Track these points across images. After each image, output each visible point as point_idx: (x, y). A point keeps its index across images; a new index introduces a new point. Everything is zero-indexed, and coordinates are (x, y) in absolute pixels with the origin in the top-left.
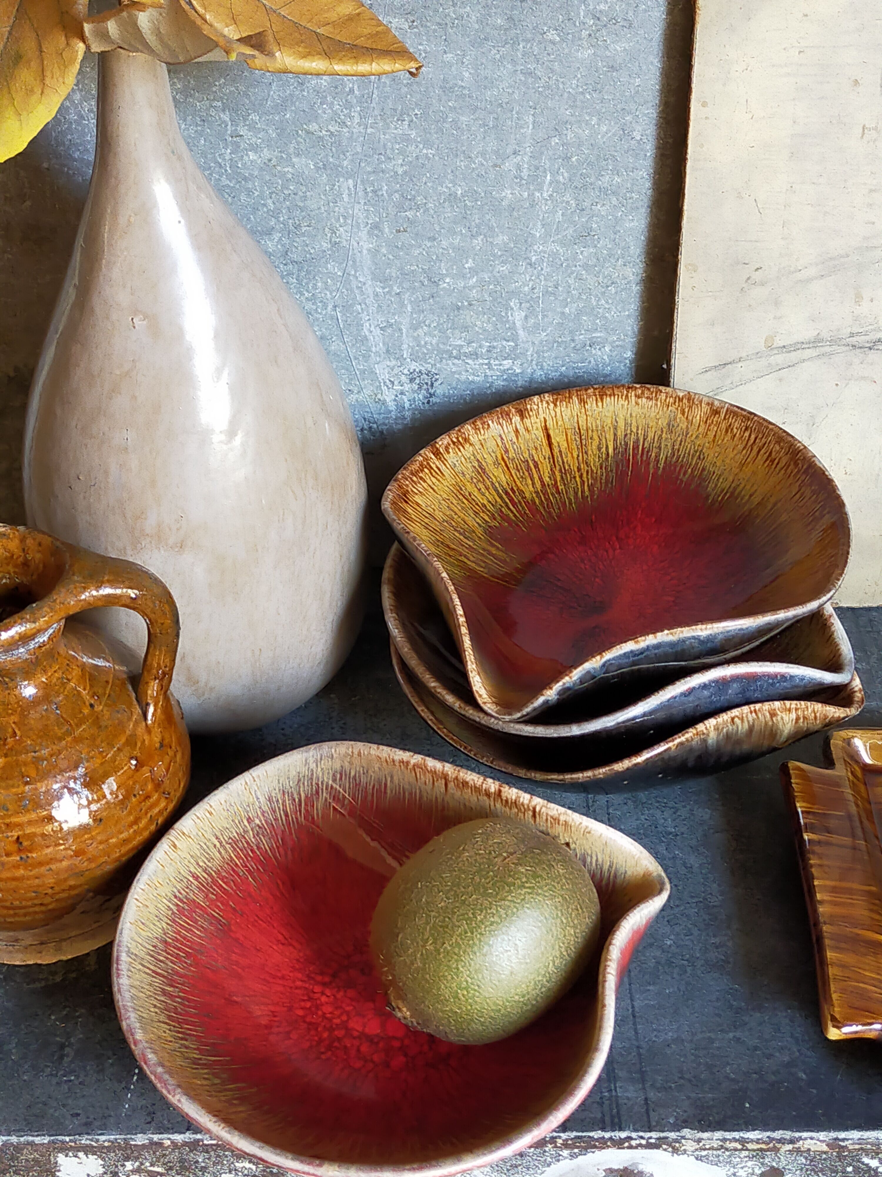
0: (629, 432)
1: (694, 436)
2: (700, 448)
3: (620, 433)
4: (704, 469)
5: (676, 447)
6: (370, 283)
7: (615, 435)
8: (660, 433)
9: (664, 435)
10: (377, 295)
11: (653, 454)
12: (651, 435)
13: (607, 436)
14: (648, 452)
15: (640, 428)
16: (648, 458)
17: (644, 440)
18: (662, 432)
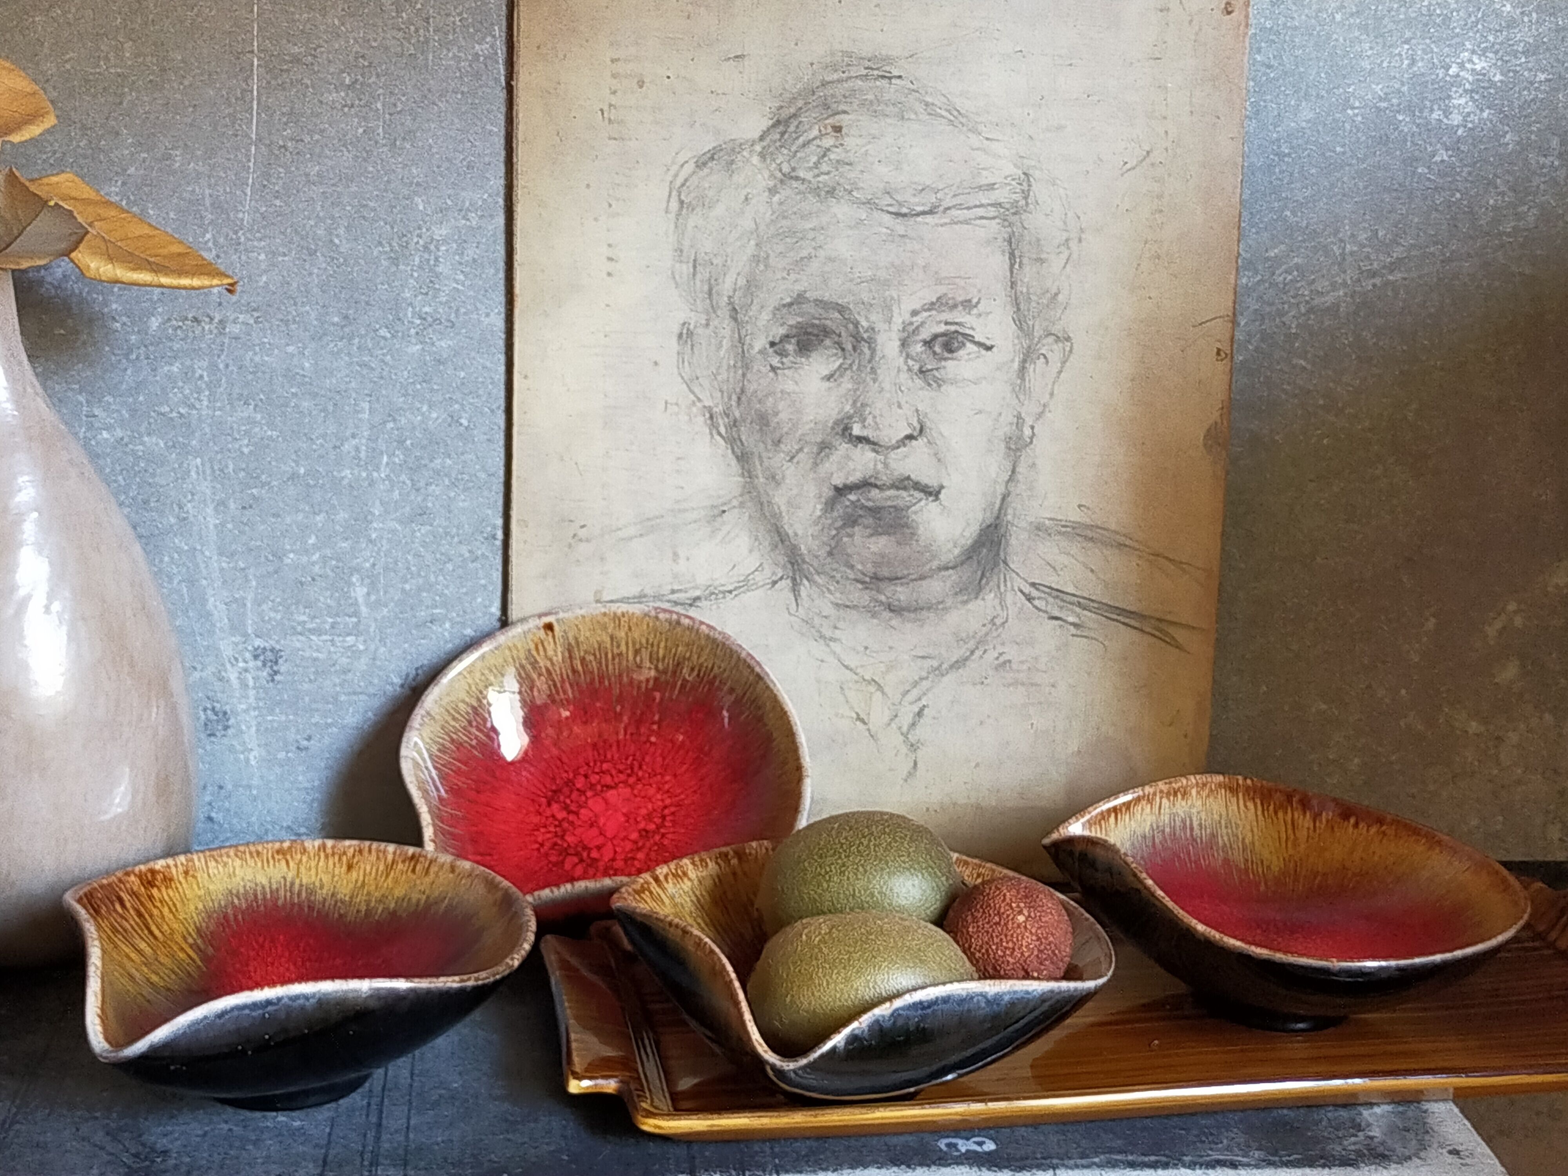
6: (215, 558)
10: (222, 570)
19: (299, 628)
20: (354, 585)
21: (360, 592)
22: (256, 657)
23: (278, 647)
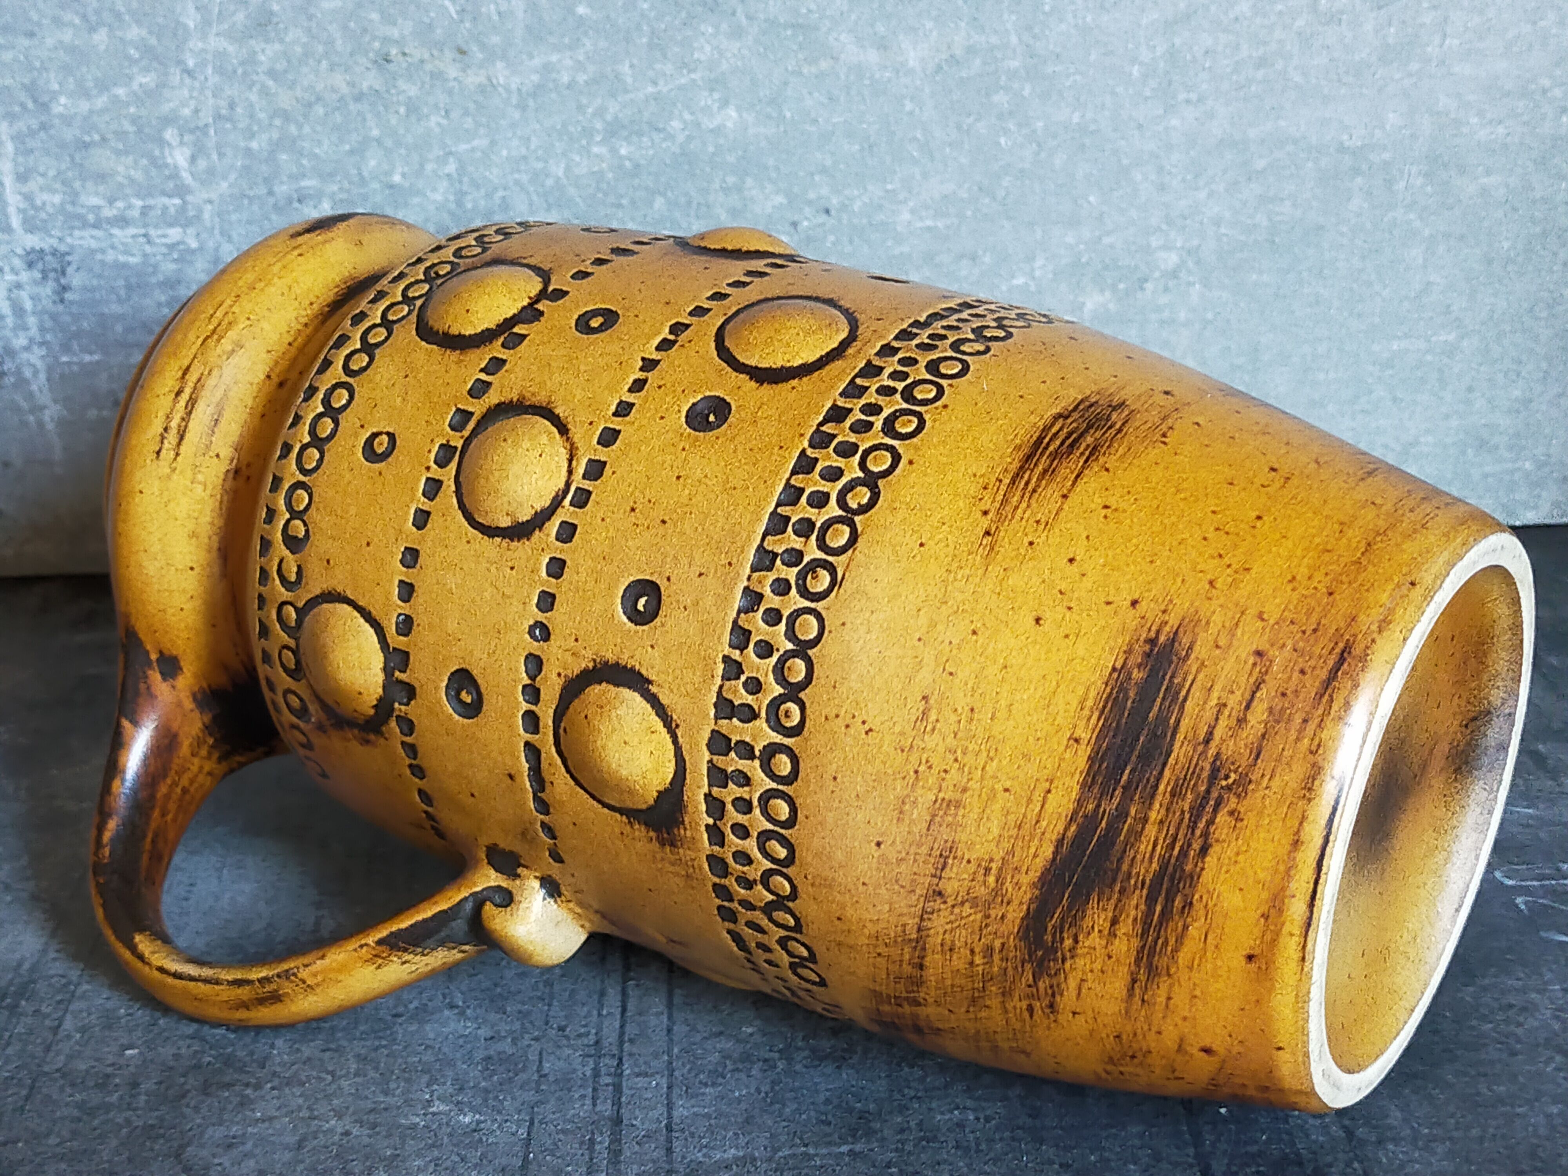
19: (91, 218)
20: (169, 145)
21: (180, 157)
22: (30, 265)
23: (63, 248)
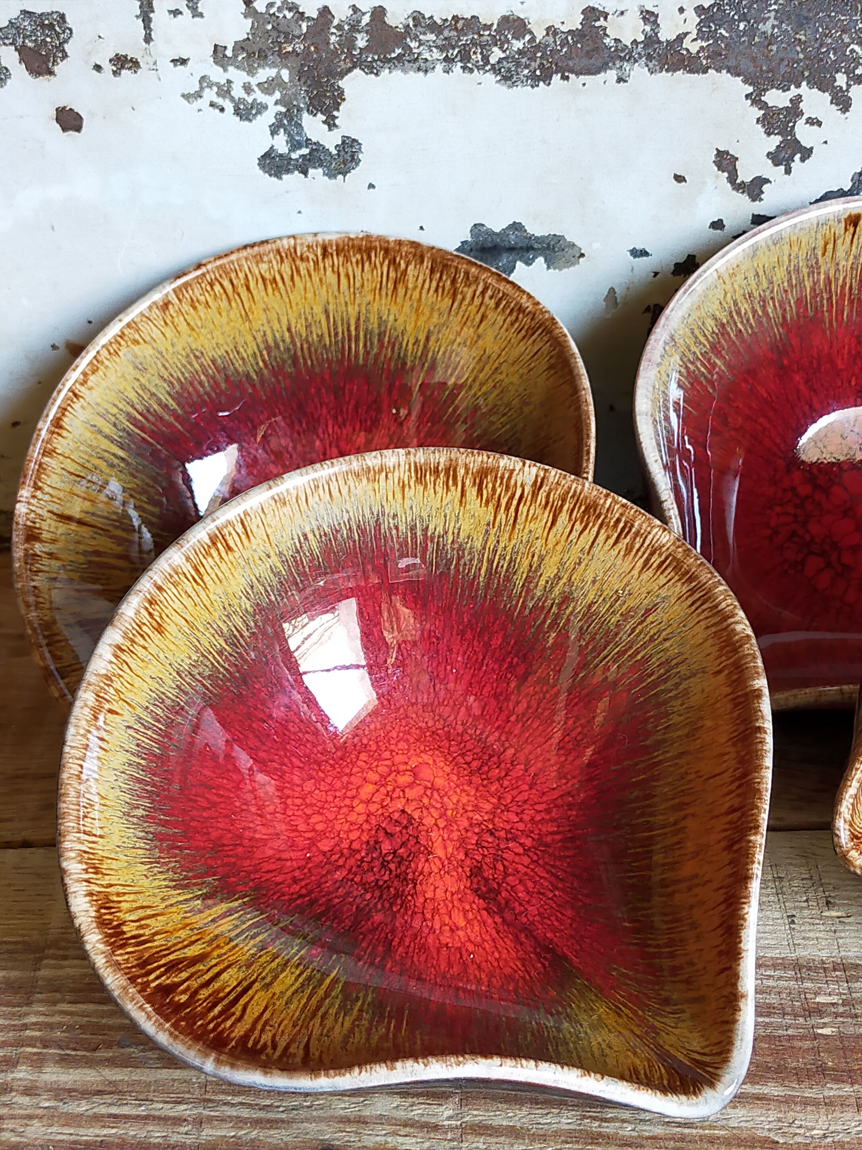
0: (113, 419)
1: (170, 348)
2: (188, 350)
3: (108, 429)
4: (214, 361)
5: (166, 375)
7: (107, 437)
8: (137, 384)
9: (143, 381)
11: (156, 407)
12: (133, 396)
13: (103, 447)
14: (148, 411)
15: (116, 403)
16: (156, 414)
17: (132, 406)
18: (138, 380)
